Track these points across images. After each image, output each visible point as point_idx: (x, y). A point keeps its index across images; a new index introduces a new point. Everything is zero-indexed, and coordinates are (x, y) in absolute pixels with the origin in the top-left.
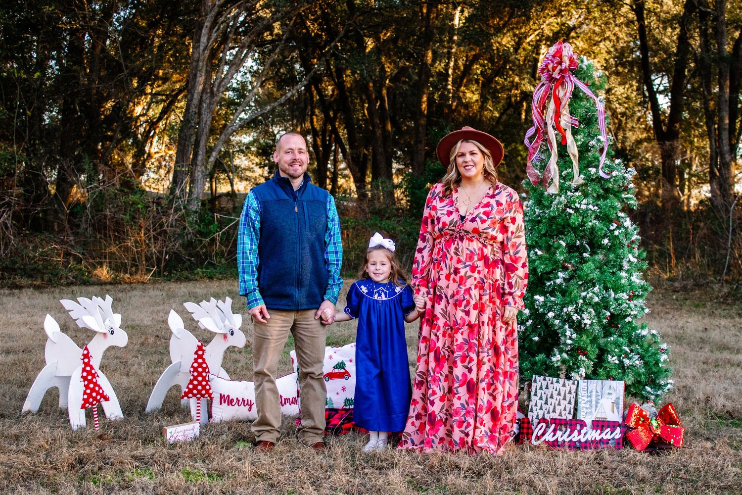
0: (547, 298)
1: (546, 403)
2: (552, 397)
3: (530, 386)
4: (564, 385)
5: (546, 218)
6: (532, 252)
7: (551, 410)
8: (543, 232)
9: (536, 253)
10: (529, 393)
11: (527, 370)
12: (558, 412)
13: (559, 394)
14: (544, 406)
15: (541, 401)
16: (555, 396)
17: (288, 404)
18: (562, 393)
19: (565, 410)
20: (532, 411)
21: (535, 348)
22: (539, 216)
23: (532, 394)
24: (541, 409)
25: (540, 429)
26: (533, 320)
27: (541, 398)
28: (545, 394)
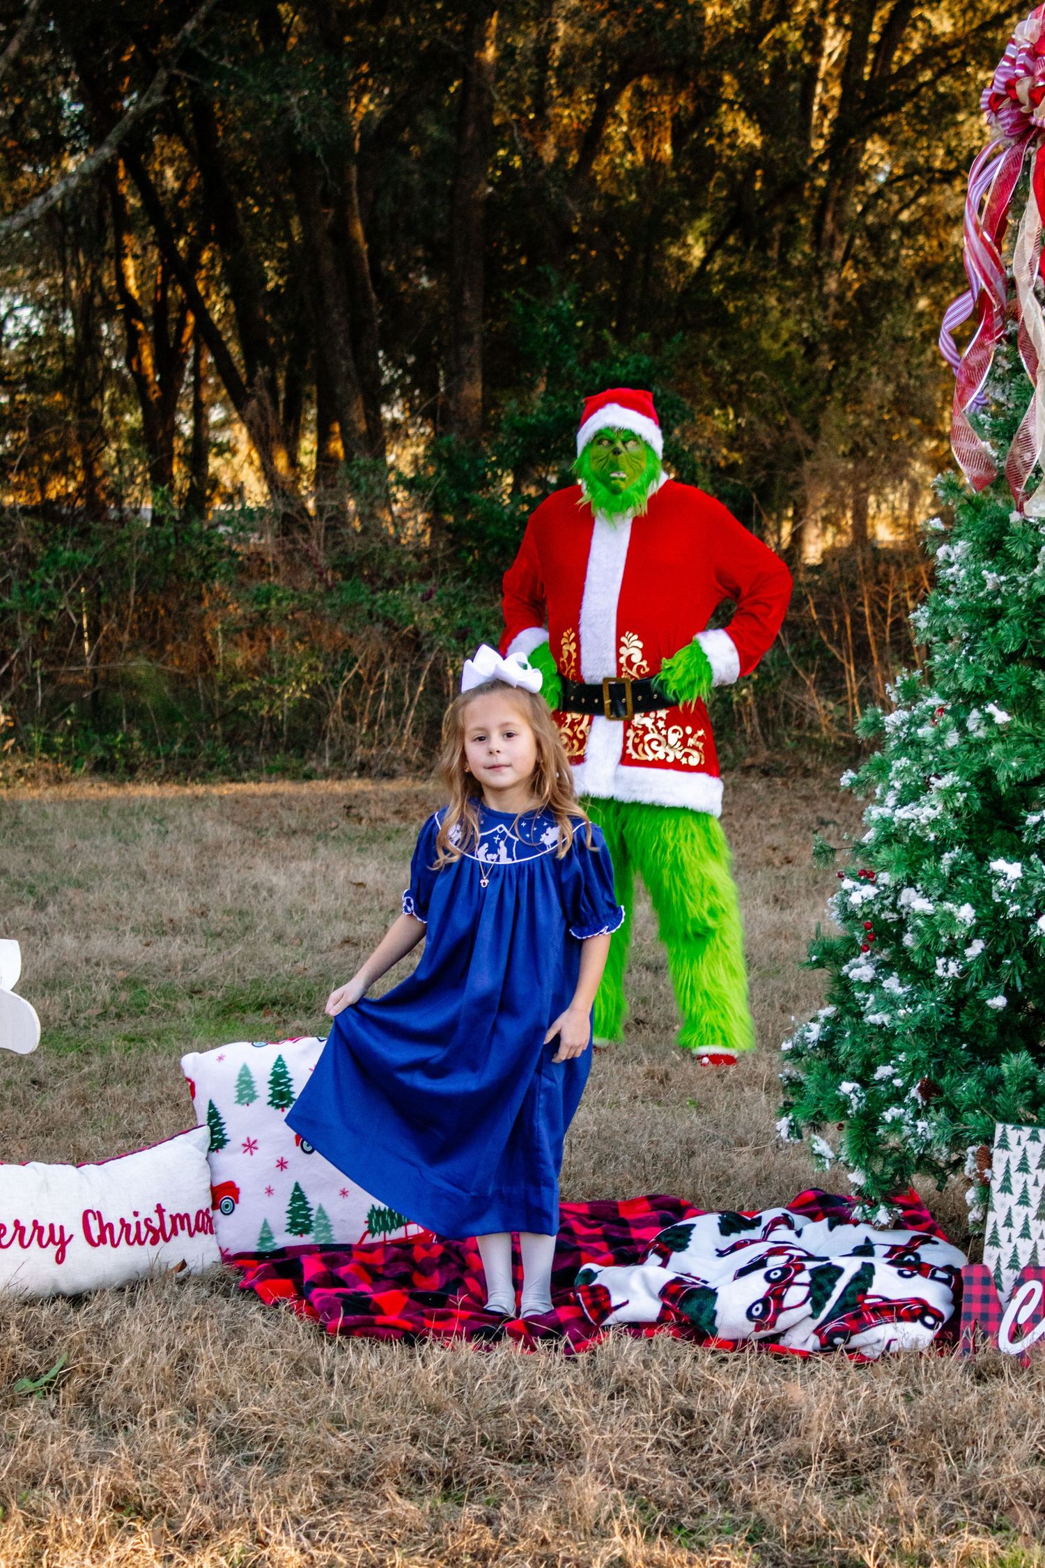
0: (1030, 865)
3: (986, 1160)
5: (1019, 601)
6: (975, 714)
8: (1011, 648)
9: (989, 719)
10: (986, 1185)
11: (971, 1108)
14: (1033, 1224)
15: (1023, 1210)
17: (184, 1234)
20: (995, 1242)
21: (992, 1032)
22: (997, 593)
23: (995, 1185)
24: (1025, 1234)
25: (1026, 1301)
26: (987, 941)
27: (1024, 1200)
28: (1036, 1184)
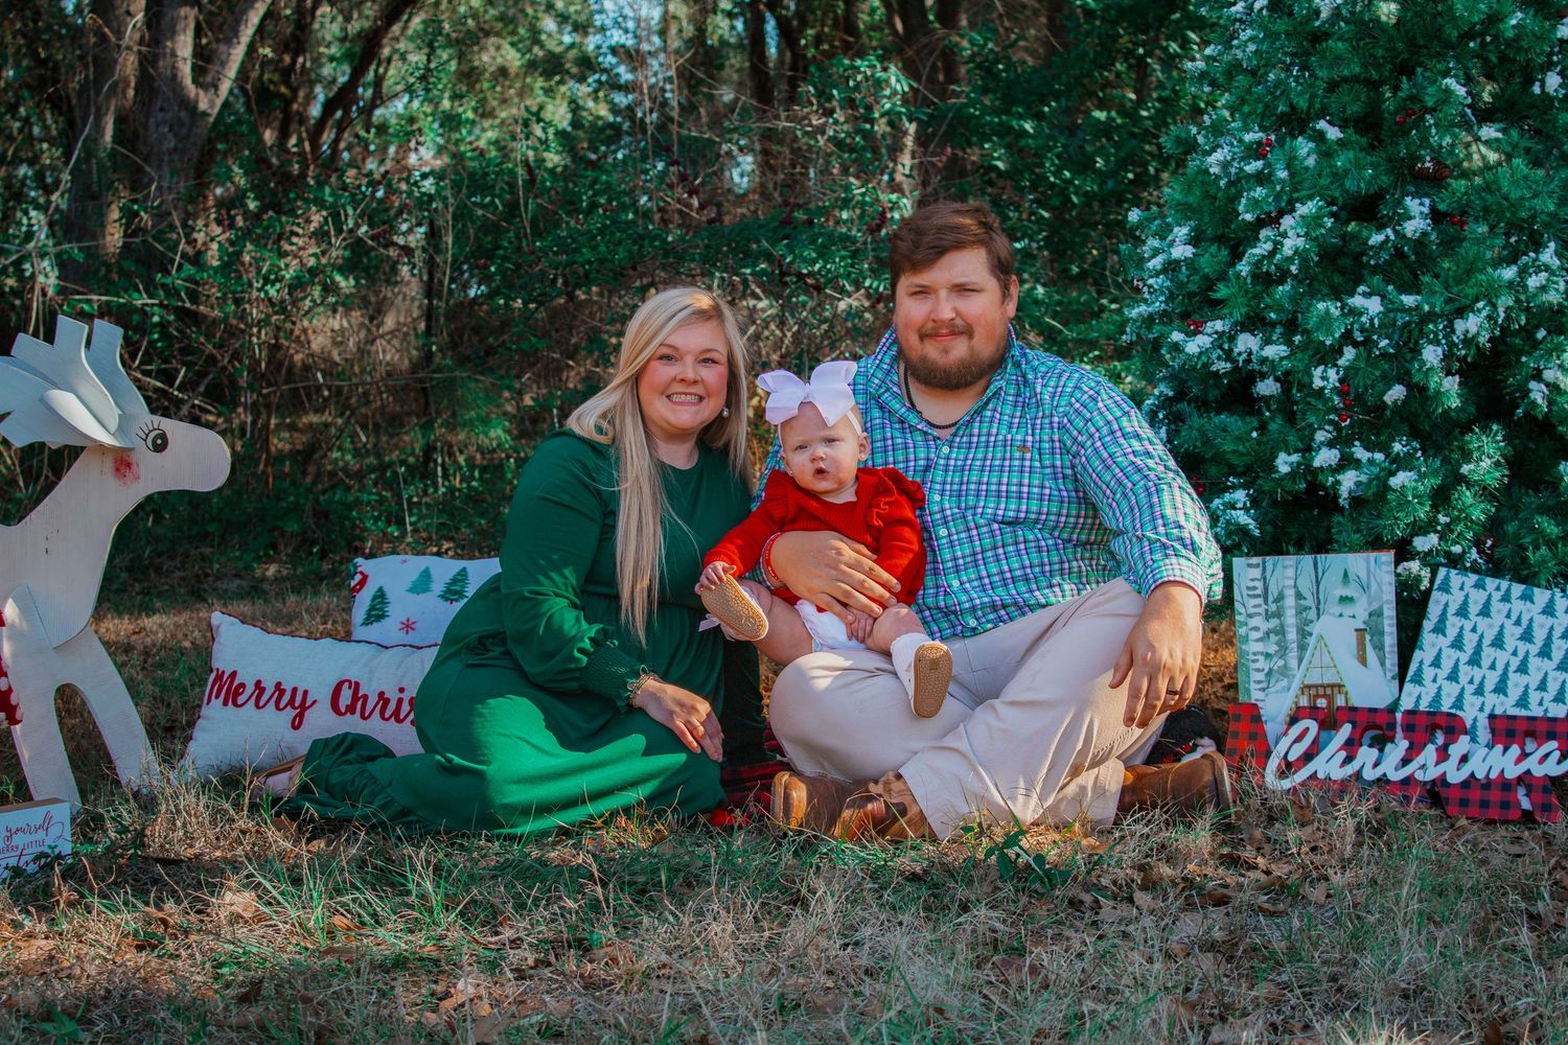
1: (1475, 661)
2: (1498, 642)
4: (1549, 610)
7: (1490, 685)
12: (1514, 693)
13: (1527, 636)
14: (1463, 669)
15: (1455, 653)
16: (1510, 642)
18: (1539, 636)
19: (1542, 687)
20: (1418, 680)
23: (1428, 625)
24: (1453, 677)
27: (1457, 644)
28: (1474, 630)
